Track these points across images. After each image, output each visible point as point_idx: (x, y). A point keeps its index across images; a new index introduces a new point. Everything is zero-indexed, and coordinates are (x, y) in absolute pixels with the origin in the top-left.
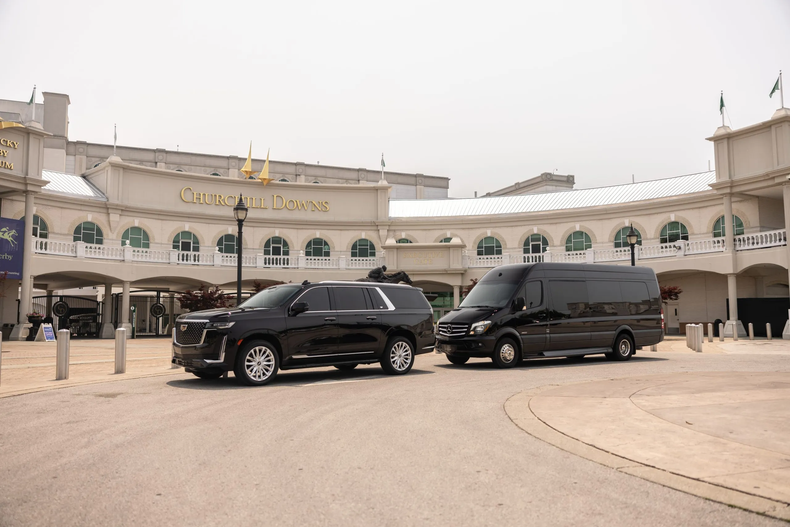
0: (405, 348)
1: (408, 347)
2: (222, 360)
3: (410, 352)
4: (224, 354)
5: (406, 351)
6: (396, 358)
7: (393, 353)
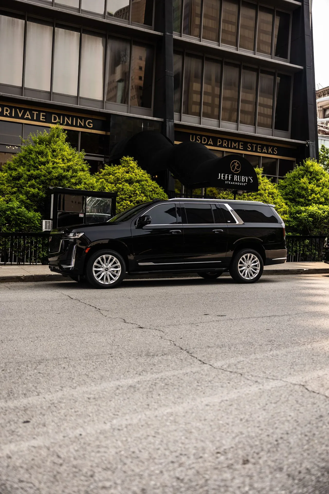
0: (253, 259)
1: (257, 259)
2: (73, 265)
3: (258, 263)
4: (74, 260)
5: (255, 262)
6: (244, 268)
7: (241, 263)
